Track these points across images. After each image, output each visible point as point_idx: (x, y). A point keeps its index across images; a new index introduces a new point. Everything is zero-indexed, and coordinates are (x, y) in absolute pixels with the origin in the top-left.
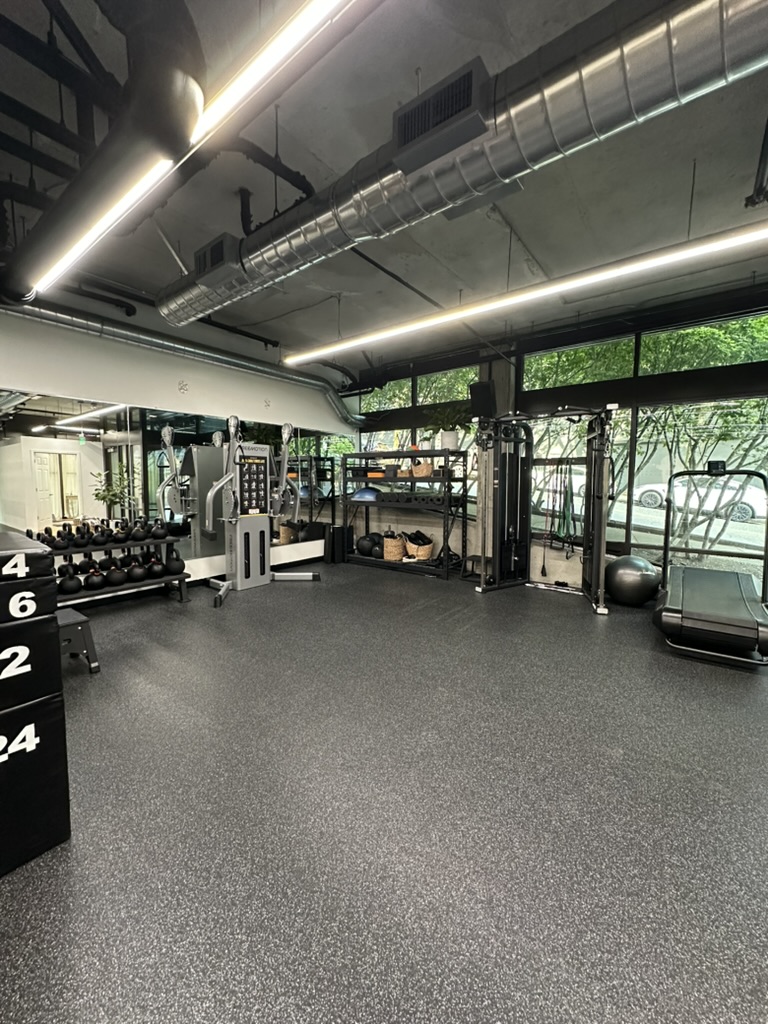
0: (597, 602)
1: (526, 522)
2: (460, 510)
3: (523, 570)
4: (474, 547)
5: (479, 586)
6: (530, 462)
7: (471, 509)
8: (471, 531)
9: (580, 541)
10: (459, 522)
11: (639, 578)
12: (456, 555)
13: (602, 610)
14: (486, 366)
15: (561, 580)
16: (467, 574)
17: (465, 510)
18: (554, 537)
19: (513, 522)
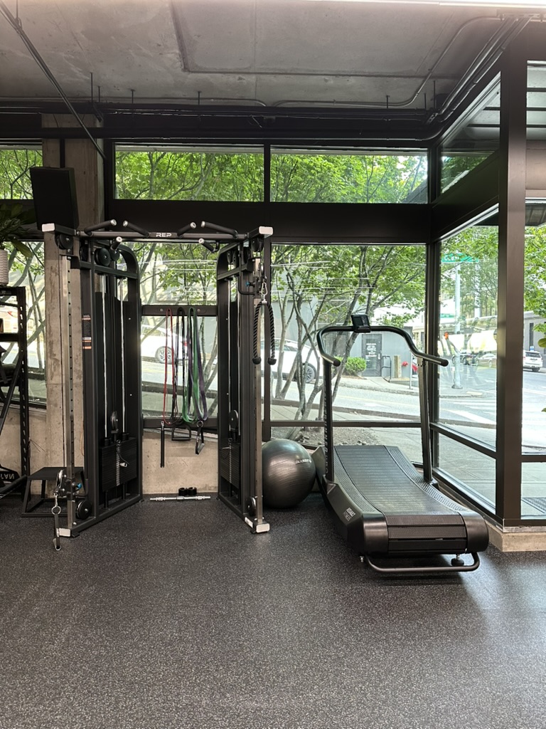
0: (252, 515)
1: (134, 403)
2: (16, 391)
3: (133, 481)
4: (42, 453)
5: (64, 526)
6: (135, 310)
7: (36, 389)
8: (36, 427)
9: (214, 425)
10: (14, 412)
11: (294, 470)
12: (10, 472)
13: (263, 527)
14: (54, 145)
15: (187, 486)
16: (34, 502)
17: (24, 390)
18: (177, 423)
19: (115, 407)
